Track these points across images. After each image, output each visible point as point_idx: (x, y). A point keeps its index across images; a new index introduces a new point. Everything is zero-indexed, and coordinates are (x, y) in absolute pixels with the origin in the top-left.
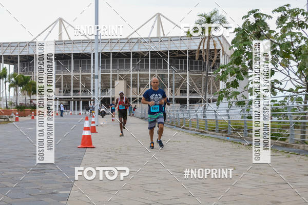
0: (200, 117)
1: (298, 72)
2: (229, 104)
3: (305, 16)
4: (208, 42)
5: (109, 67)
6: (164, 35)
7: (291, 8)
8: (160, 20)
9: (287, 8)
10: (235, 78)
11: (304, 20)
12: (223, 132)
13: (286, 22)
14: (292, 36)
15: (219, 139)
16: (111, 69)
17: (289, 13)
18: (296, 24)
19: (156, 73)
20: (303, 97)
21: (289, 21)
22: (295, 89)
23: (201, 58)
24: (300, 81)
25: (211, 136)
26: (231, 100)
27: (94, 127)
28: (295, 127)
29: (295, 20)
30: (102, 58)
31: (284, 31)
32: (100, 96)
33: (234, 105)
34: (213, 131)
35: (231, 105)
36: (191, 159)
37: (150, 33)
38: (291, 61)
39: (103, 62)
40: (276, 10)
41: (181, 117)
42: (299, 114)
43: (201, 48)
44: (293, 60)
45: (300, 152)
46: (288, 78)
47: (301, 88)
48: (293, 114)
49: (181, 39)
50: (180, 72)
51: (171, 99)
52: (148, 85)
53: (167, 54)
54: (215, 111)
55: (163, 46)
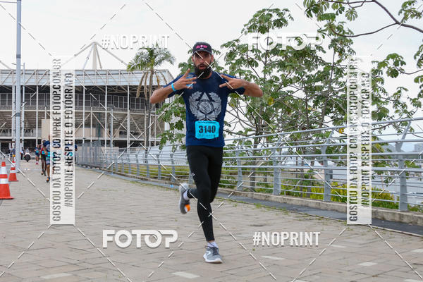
0: (141, 162)
1: (247, 113)
2: (173, 148)
3: (255, 53)
4: (151, 77)
5: (34, 103)
6: (101, 67)
7: (240, 44)
8: (96, 50)
9: (236, 44)
10: (179, 118)
11: (254, 57)
12: (167, 179)
13: (235, 58)
14: (240, 74)
15: (162, 187)
16: (37, 106)
17: (238, 48)
18: (245, 61)
19: (92, 112)
20: (253, 141)
21: (238, 57)
22: (244, 131)
23: (142, 95)
24: (249, 123)
25: (152, 183)
26: (176, 143)
27: (15, 174)
28: (244, 173)
29: (245, 56)
30: (25, 92)
31: (233, 68)
32: (23, 138)
33: (178, 148)
34: (155, 178)
35: (176, 149)
36: (129, 211)
37: (85, 65)
38: (241, 101)
39: (27, 97)
40: (224, 45)
41: (119, 161)
42: (248, 159)
43: (143, 84)
44: (243, 100)
45: (247, 200)
46: (237, 120)
47: (250, 130)
48: (242, 159)
49: (120, 73)
50: (119, 110)
51: (108, 142)
52: (82, 126)
53: (105, 89)
54: (158, 156)
55: (99, 80)
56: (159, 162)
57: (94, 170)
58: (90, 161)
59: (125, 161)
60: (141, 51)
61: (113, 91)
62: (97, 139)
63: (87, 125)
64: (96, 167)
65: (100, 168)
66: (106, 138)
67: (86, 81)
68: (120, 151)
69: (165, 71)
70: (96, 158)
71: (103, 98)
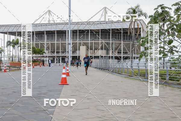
0: (129, 67)
2: (146, 60)
4: (134, 24)
5: (76, 38)
12: (143, 76)
13: (180, 12)
16: (78, 40)
19: (104, 42)
26: (147, 57)
27: (68, 73)
30: (72, 33)
31: (178, 17)
32: (72, 55)
37: (100, 19)
39: (73, 35)
40: (174, 5)
41: (118, 67)
49: (118, 22)
50: (117, 41)
51: (112, 57)
52: (99, 49)
53: (110, 31)
54: (138, 64)
55: (108, 26)
56: (139, 67)
57: (105, 71)
58: (103, 67)
59: (121, 67)
60: (129, 10)
61: (114, 31)
62: (106, 55)
63: (102, 49)
64: (106, 70)
65: (108, 70)
66: (111, 55)
67: (101, 27)
68: (118, 62)
69: (141, 20)
70: (106, 65)
71: (109, 35)
